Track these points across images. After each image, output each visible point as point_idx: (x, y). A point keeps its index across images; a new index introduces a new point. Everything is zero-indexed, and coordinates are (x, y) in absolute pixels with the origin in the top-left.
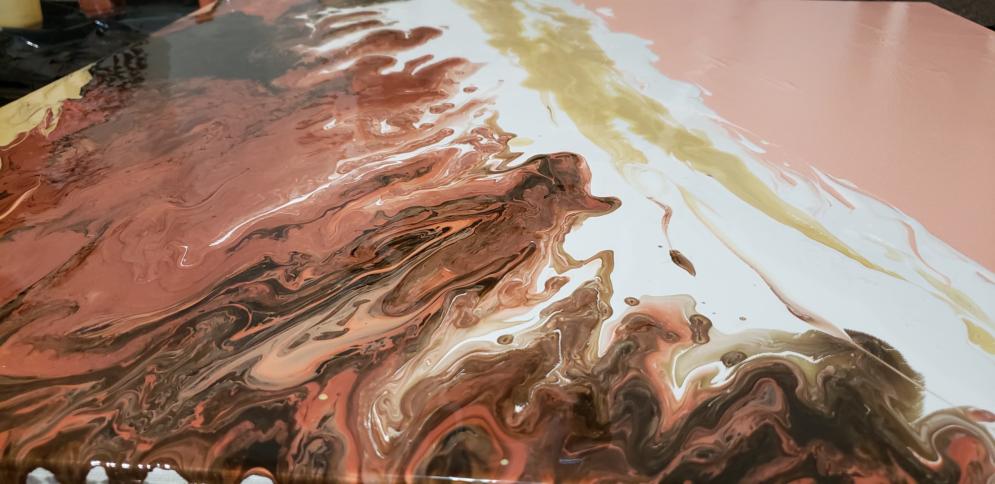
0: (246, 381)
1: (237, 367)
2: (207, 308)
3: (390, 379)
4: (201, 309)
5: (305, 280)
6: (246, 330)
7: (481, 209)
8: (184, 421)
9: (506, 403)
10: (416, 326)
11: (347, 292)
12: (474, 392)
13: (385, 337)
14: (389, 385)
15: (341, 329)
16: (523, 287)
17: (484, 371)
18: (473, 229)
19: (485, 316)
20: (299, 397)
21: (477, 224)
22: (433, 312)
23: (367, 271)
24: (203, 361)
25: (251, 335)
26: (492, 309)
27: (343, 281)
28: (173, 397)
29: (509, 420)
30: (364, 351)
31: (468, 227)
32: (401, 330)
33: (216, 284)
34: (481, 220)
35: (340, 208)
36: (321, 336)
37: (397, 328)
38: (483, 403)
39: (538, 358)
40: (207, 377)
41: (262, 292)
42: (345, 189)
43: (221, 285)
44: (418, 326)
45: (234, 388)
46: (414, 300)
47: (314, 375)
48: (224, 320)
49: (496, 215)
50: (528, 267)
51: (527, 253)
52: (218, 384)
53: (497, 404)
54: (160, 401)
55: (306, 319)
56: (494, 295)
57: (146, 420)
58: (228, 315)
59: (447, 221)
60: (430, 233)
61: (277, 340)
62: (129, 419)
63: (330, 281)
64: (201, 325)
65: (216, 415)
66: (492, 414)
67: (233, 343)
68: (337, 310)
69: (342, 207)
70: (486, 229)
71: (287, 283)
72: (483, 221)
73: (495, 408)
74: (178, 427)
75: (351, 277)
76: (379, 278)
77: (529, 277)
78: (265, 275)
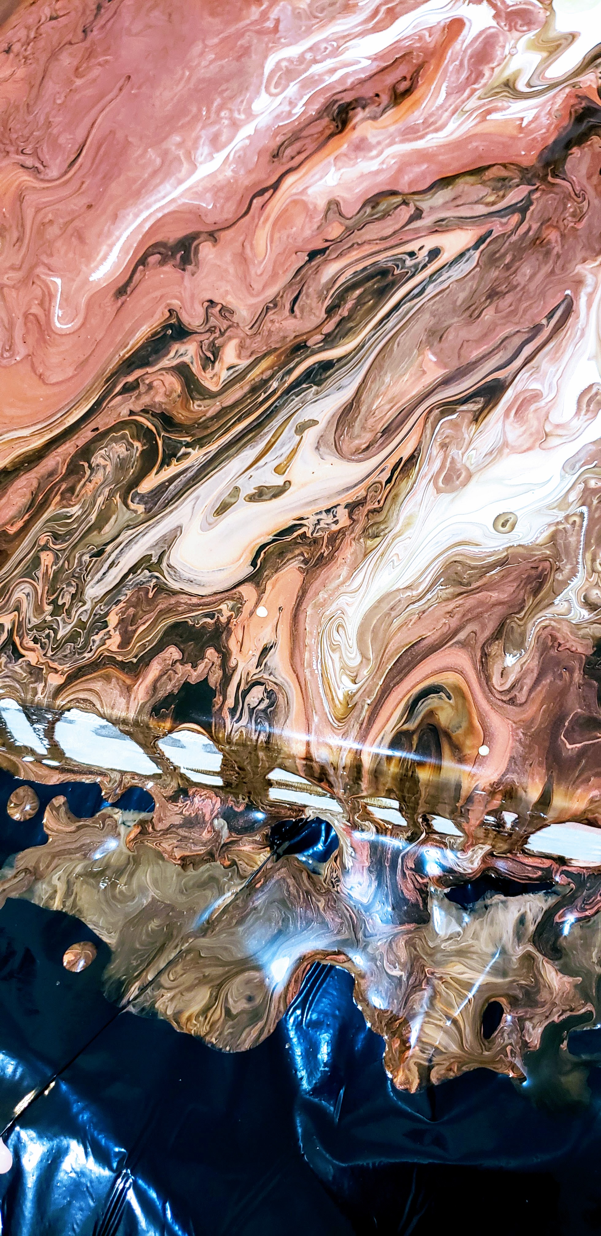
0: (166, 573)
1: (152, 547)
2: (103, 421)
3: (343, 589)
4: (92, 425)
5: (229, 369)
6: (157, 473)
7: (493, 203)
8: (97, 638)
9: (495, 649)
10: (380, 483)
11: (287, 400)
12: (454, 622)
13: (339, 505)
14: (343, 600)
15: (279, 481)
16: (542, 403)
17: (469, 584)
18: (477, 254)
19: (482, 468)
20: (232, 609)
21: (483, 242)
22: (406, 455)
23: (314, 353)
24: (109, 530)
25: (164, 483)
26: (491, 453)
27: (280, 374)
28: (78, 596)
29: (496, 680)
30: (311, 531)
31: (468, 250)
32: (360, 492)
33: (107, 373)
34: (490, 233)
35: (271, 191)
36: (254, 495)
37: (356, 485)
38: (464, 644)
39: (547, 564)
40: (116, 562)
41: (171, 393)
42: (279, 139)
43: (116, 373)
44: (384, 484)
45: (152, 584)
46: (380, 426)
47: (249, 570)
48: (127, 450)
49: (516, 218)
50: (555, 358)
51: (558, 321)
52: (131, 576)
53: (482, 648)
54: (64, 601)
55: (233, 456)
56: (497, 421)
57: (52, 635)
58: (131, 440)
59: (436, 231)
60: (409, 262)
61: (198, 498)
62: (31, 630)
63: (262, 373)
64: (97, 459)
65: (135, 631)
66: (474, 665)
67: (143, 499)
68: (273, 440)
69: (275, 186)
70: (497, 255)
71: (203, 373)
72: (494, 235)
73: (479, 654)
74: (91, 650)
75: (292, 365)
76: (332, 371)
77: (555, 382)
78: (172, 354)
